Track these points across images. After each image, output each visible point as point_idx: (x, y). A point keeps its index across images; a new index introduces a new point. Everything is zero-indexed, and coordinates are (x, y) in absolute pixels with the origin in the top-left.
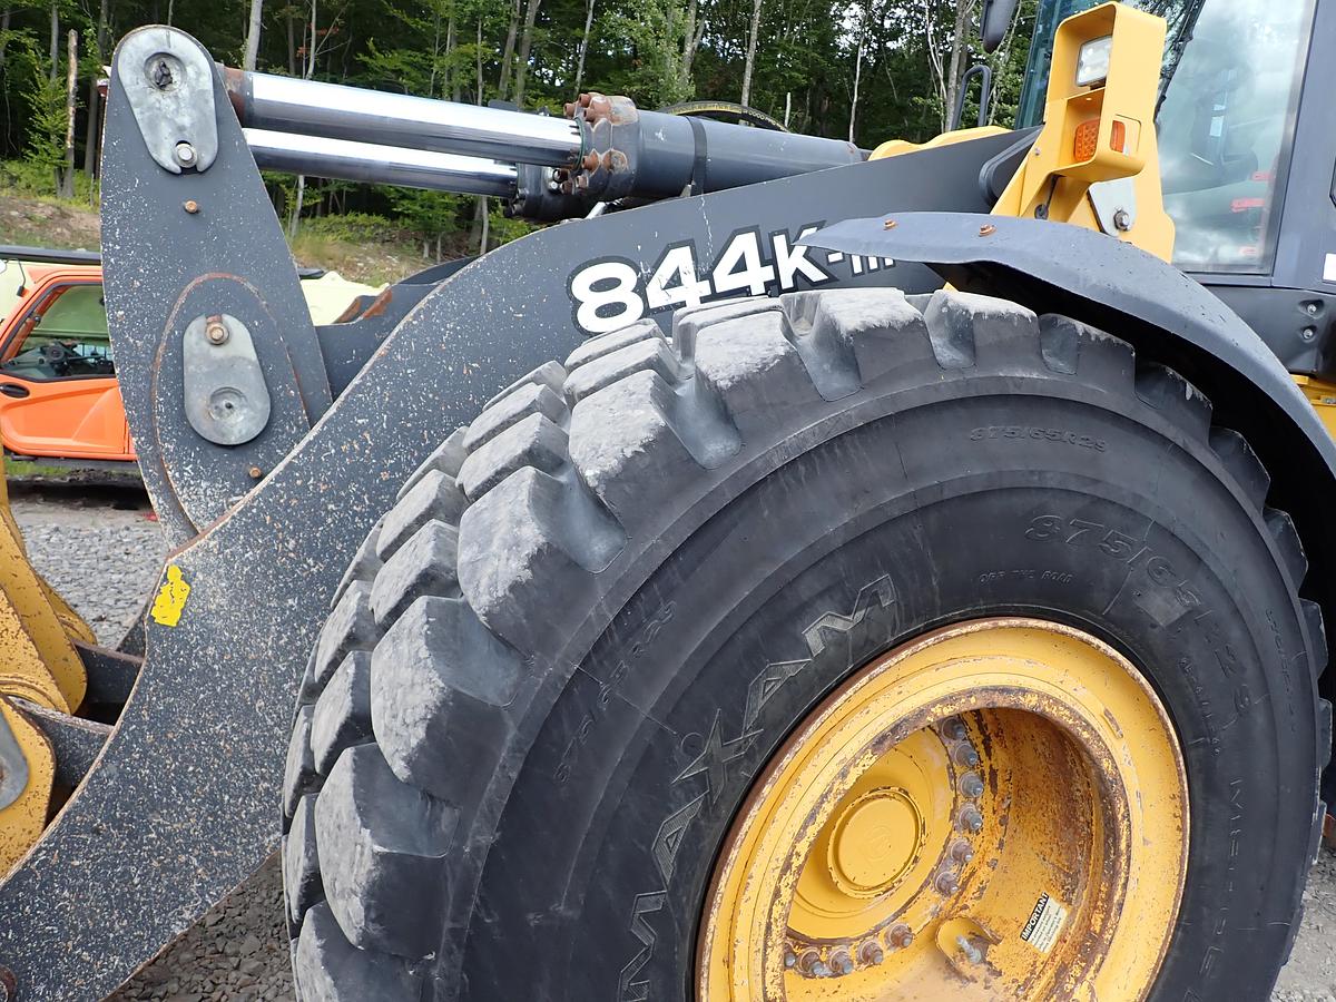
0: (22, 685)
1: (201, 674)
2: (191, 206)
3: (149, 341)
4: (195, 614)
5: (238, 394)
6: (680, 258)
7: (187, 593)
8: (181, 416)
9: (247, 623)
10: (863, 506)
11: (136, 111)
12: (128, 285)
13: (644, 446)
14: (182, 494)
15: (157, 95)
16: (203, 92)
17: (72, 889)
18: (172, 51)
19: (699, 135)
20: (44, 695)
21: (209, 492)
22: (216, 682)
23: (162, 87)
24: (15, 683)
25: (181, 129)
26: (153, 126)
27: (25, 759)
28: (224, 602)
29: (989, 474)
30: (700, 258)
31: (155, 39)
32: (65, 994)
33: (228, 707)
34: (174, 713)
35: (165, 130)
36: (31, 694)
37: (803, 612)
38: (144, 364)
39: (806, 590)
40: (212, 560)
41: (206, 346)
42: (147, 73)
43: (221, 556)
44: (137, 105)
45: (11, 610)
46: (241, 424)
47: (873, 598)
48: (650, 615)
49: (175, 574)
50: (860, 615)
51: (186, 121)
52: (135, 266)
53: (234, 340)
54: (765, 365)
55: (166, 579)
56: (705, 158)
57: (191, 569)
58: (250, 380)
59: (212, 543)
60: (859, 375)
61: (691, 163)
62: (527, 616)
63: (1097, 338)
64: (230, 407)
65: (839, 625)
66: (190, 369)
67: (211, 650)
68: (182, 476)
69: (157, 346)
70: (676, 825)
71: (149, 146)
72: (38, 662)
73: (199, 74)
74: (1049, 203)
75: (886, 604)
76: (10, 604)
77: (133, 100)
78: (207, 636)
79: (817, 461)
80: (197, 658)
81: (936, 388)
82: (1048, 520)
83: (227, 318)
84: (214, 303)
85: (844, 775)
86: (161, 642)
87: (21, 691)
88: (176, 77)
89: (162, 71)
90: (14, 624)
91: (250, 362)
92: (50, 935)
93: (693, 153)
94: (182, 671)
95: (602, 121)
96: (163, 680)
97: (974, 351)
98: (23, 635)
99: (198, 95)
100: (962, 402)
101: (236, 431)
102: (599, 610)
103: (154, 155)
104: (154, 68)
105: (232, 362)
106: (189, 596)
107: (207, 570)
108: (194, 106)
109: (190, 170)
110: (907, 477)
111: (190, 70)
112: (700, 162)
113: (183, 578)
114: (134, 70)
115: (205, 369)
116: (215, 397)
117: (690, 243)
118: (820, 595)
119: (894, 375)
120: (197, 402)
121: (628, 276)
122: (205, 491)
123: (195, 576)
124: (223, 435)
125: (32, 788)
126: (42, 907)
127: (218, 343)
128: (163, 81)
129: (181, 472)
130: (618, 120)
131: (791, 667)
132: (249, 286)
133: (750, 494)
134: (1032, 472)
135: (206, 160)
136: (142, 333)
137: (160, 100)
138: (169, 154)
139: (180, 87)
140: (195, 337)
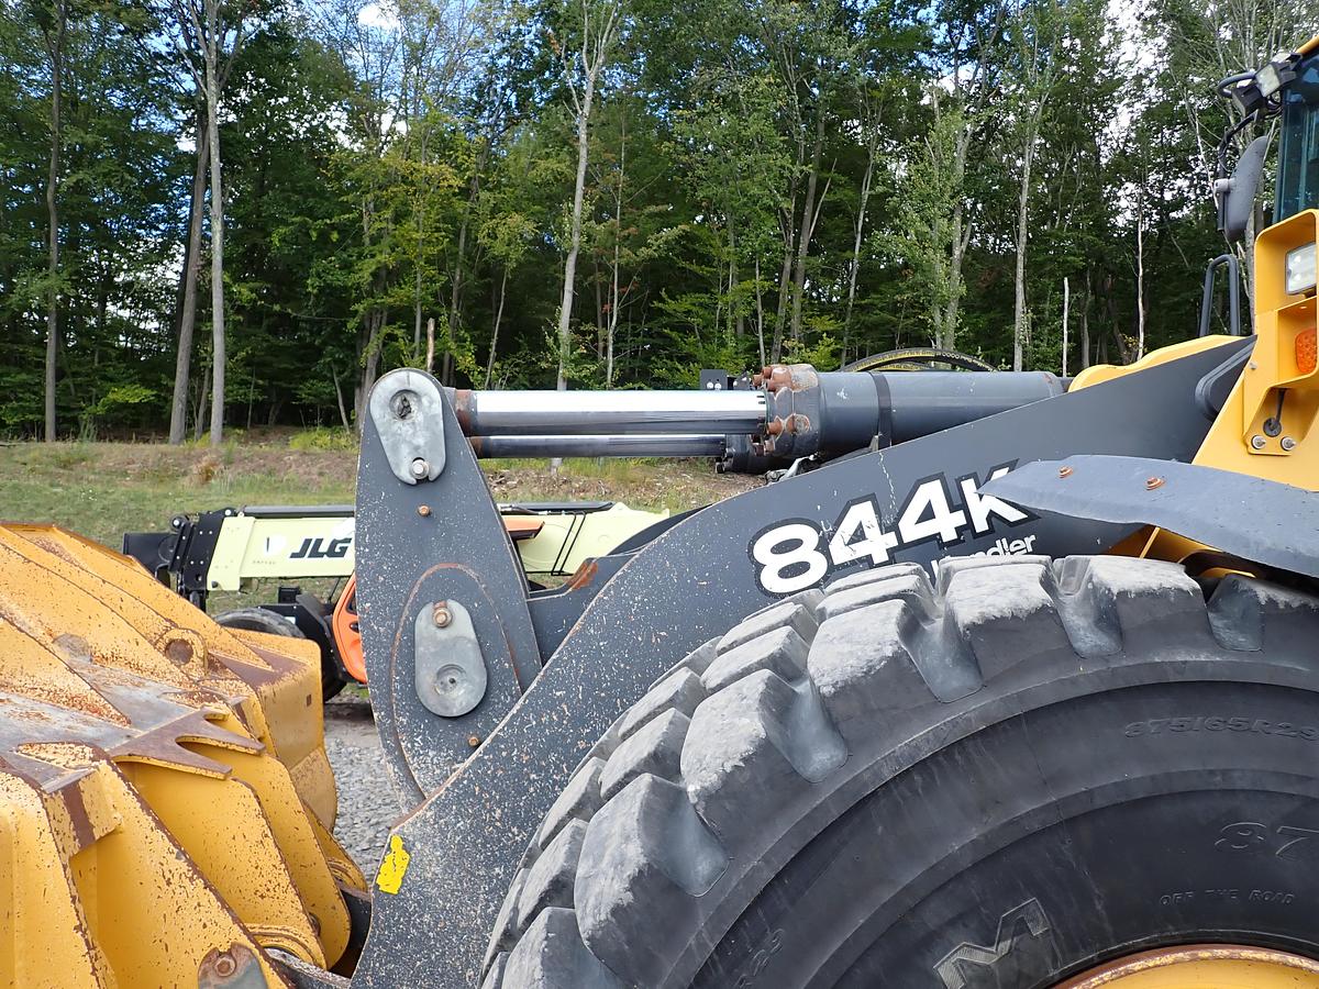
0: (287, 937)
1: (418, 942)
2: (423, 510)
3: (390, 627)
4: (414, 882)
5: (460, 669)
6: (863, 513)
7: (407, 861)
8: (412, 692)
9: (458, 891)
10: (995, 820)
11: (383, 439)
12: (375, 580)
13: (744, 760)
14: (413, 764)
15: (399, 423)
16: (435, 416)
18: (411, 387)
19: (882, 388)
20: (305, 947)
21: (435, 760)
22: (430, 949)
23: (403, 417)
24: (282, 935)
25: (417, 448)
26: (395, 448)
28: (438, 870)
29: (1153, 778)
30: (883, 511)
31: (398, 380)
33: (442, 975)
34: (394, 980)
35: (405, 450)
36: (294, 947)
37: (932, 943)
38: (385, 648)
39: (933, 916)
40: (428, 829)
41: (434, 628)
42: (391, 407)
43: (436, 826)
44: (385, 433)
45: (283, 866)
46: (462, 698)
47: (1021, 928)
48: (756, 944)
49: (397, 844)
50: (1005, 946)
51: (420, 441)
52: (380, 564)
53: (456, 622)
54: (870, 668)
55: (389, 849)
56: (890, 409)
57: (411, 838)
58: (471, 659)
59: (429, 814)
60: (980, 672)
62: (629, 943)
63: (1287, 605)
64: (453, 681)
65: (980, 957)
66: (420, 650)
67: (427, 918)
68: (413, 746)
69: (396, 631)
71: (393, 467)
72: (302, 916)
73: (431, 403)
74: (1279, 416)
75: (1038, 932)
76: (283, 861)
77: (380, 430)
78: (424, 903)
79: (934, 769)
80: (414, 926)
81: (1073, 681)
82: (1244, 828)
83: (453, 604)
84: (440, 591)
86: (384, 910)
87: (286, 944)
88: (413, 408)
89: (403, 405)
90: (285, 880)
91: (470, 641)
93: (877, 405)
94: (401, 938)
95: (783, 389)
96: (385, 946)
97: (1121, 634)
98: (291, 890)
99: (430, 419)
100: (1108, 694)
101: (457, 703)
102: (700, 938)
103: (396, 473)
104: (398, 403)
105: (458, 638)
106: (409, 864)
107: (424, 839)
108: (427, 429)
109: (423, 481)
110: (1048, 782)
111: (425, 401)
112: (885, 413)
113: (404, 847)
114: (382, 407)
115: (432, 650)
116: (440, 674)
117: (871, 498)
118: (952, 923)
119: (1021, 670)
120: (425, 678)
121: (808, 535)
122: (432, 760)
123: (414, 845)
124: (447, 708)
127: (443, 626)
128: (404, 412)
129: (413, 742)
130: (798, 387)
132: (472, 573)
133: (860, 808)
134: (1212, 772)
135: (437, 470)
136: (384, 619)
137: (403, 427)
138: (407, 470)
139: (417, 415)
140: (424, 624)
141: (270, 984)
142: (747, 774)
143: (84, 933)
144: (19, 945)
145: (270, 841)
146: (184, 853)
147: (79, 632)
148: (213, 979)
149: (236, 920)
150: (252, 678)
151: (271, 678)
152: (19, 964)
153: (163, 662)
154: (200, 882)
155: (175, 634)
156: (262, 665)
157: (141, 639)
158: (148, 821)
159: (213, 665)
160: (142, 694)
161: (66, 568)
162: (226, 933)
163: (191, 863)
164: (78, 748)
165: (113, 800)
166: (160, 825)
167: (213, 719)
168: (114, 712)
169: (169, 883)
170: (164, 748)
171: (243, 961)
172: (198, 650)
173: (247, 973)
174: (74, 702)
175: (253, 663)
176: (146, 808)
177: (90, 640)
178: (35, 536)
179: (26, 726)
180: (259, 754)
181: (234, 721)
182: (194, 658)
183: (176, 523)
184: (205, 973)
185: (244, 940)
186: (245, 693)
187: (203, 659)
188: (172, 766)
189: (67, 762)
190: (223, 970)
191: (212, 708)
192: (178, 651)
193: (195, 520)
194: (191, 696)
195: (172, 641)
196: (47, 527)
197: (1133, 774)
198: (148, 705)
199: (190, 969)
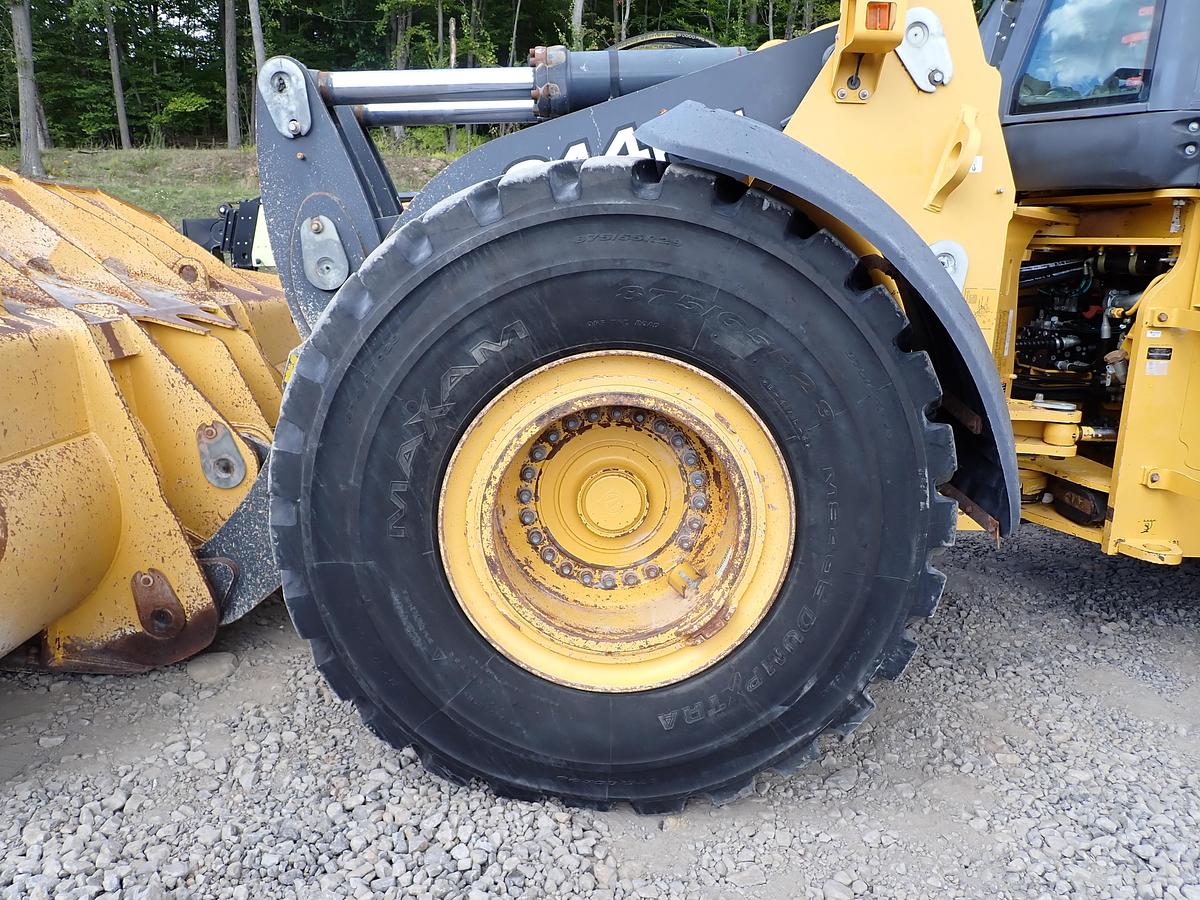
0: (254, 429)
2: (300, 155)
3: (287, 234)
5: (332, 261)
8: (303, 275)
10: (499, 284)
11: (268, 106)
12: (274, 203)
13: (383, 256)
14: (309, 319)
15: (278, 95)
16: (301, 90)
17: (259, 525)
18: (283, 70)
19: (614, 63)
20: (264, 435)
23: (281, 91)
25: (292, 113)
26: (278, 114)
27: (243, 461)
29: (583, 263)
30: (592, 150)
31: (274, 65)
32: (261, 580)
35: (284, 114)
36: (258, 434)
37: (468, 339)
38: (285, 247)
39: (470, 326)
41: (312, 234)
42: (272, 84)
44: (270, 103)
46: (333, 278)
47: (513, 334)
48: (386, 340)
49: (294, 359)
50: (505, 343)
51: (293, 108)
52: (277, 193)
53: (326, 230)
54: (447, 209)
55: (290, 362)
56: (618, 79)
58: (337, 252)
61: (609, 85)
62: (330, 341)
64: (328, 268)
65: (493, 348)
66: (305, 248)
68: (308, 309)
69: (291, 237)
70: (410, 447)
71: (277, 125)
72: (262, 418)
73: (298, 80)
74: (857, 74)
75: (522, 337)
77: (267, 101)
79: (474, 259)
81: (548, 214)
82: (632, 289)
83: (321, 217)
84: (315, 209)
85: (519, 436)
88: (287, 84)
89: (280, 82)
90: (249, 396)
91: (335, 242)
92: (251, 548)
95: (540, 65)
98: (254, 403)
99: (298, 92)
100: (566, 221)
101: (331, 282)
102: (360, 337)
103: (279, 130)
104: (276, 81)
105: (328, 241)
108: (297, 99)
109: (298, 136)
110: (532, 264)
111: (293, 79)
112: (614, 81)
114: (266, 84)
115: (312, 247)
116: (319, 263)
118: (477, 331)
119: (525, 209)
120: (310, 265)
124: (325, 284)
125: (248, 476)
126: (246, 533)
127: (318, 232)
128: (281, 88)
129: (307, 307)
130: (551, 63)
131: (465, 370)
132: (335, 199)
133: (435, 276)
134: (615, 260)
135: (305, 128)
136: (283, 230)
137: (280, 98)
138: (287, 128)
139: (290, 90)
140: (306, 229)
141: (238, 445)
142: (384, 262)
143: (121, 398)
144: (87, 401)
145: (237, 373)
146: (180, 370)
147: (117, 256)
148: (204, 439)
149: (214, 408)
150: (243, 296)
151: (259, 298)
152: (89, 412)
153: (176, 278)
154: (191, 386)
155: (184, 262)
156: (254, 291)
157: (158, 262)
158: (156, 350)
159: (213, 284)
160: (161, 295)
161: (106, 216)
162: (209, 416)
163: (183, 374)
164: (110, 307)
165: (135, 339)
166: (163, 353)
167: (207, 310)
168: (137, 297)
169: (173, 386)
170: (167, 317)
171: (220, 430)
172: (200, 272)
173: (224, 437)
174: (111, 290)
175: (248, 289)
176: (154, 343)
177: (126, 262)
178: (85, 196)
179: (82, 299)
180: (233, 329)
181: (222, 314)
182: (199, 278)
183: (222, 210)
184: (200, 436)
185: (220, 419)
186: (234, 301)
187: (205, 279)
188: (172, 326)
189: (103, 314)
190: (209, 434)
191: (206, 304)
192: (187, 272)
193: (236, 207)
194: (192, 296)
195: (183, 267)
196: (94, 191)
197: (574, 261)
198: (163, 299)
199: (192, 436)
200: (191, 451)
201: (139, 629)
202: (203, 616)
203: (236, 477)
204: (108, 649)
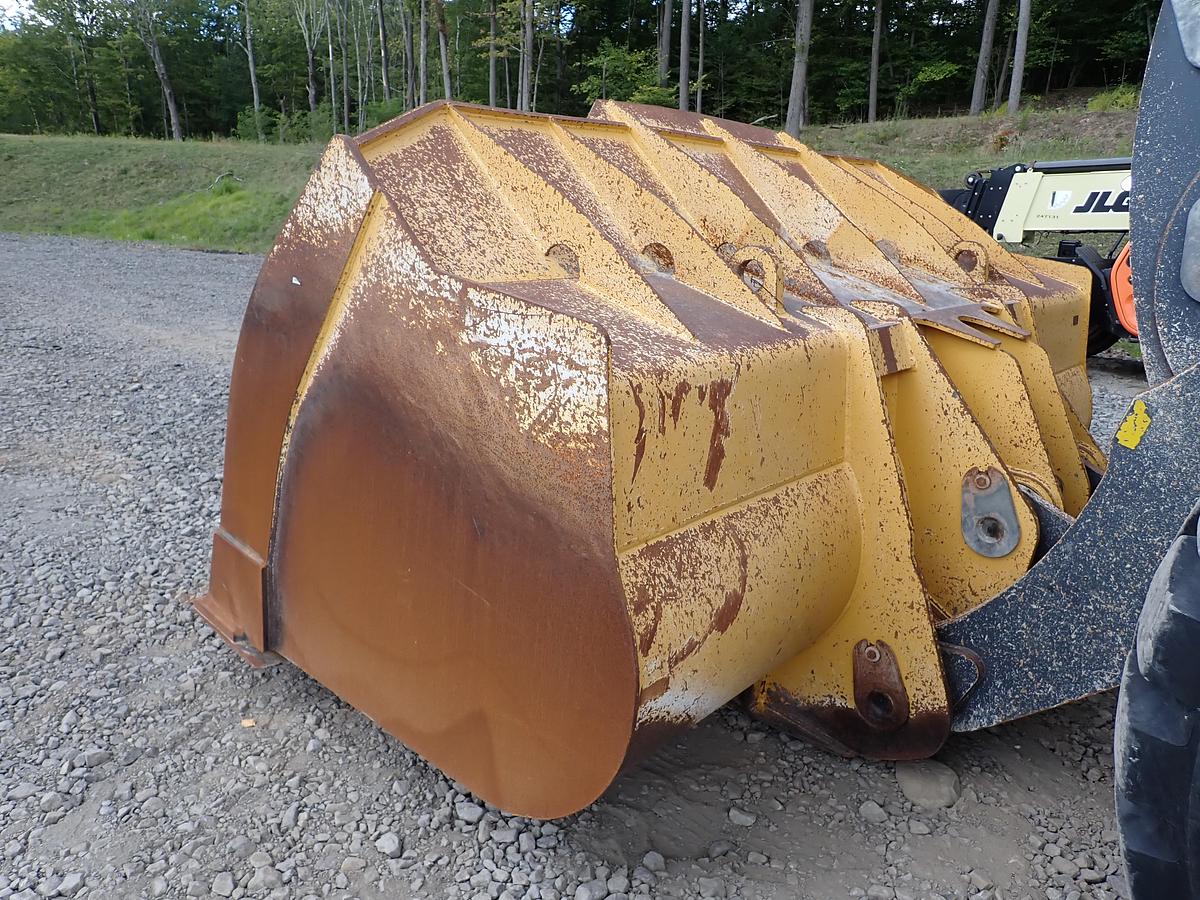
0: (1034, 480)
1: (1149, 493)
3: (1161, 218)
4: (1152, 443)
7: (1148, 424)
8: (1176, 281)
9: (1196, 458)
11: (1180, 24)
12: (1151, 171)
14: (1168, 347)
17: (1029, 624)
20: (1047, 491)
21: (1191, 347)
22: (1161, 502)
24: (1028, 478)
27: (1019, 527)
28: (1178, 437)
32: (1013, 695)
33: (1168, 525)
34: (1122, 518)
36: (1039, 488)
38: (1153, 238)
40: (1173, 400)
43: (1182, 398)
44: (1182, 18)
45: (1035, 425)
49: (1140, 408)
52: (1159, 157)
55: (1132, 410)
57: (1154, 405)
59: (1176, 386)
66: (1190, 240)
67: (1160, 475)
68: (1170, 331)
69: (1168, 221)
71: (1187, 51)
72: (1048, 467)
76: (1036, 421)
78: (1159, 462)
80: (1147, 479)
86: (1120, 460)
87: (1032, 484)
90: (1036, 436)
92: (1010, 649)
94: (1133, 486)
96: (1117, 489)
98: (1040, 444)
103: (1190, 59)
106: (1149, 427)
107: (1168, 408)
113: (1146, 411)
120: (1192, 268)
122: (1188, 345)
123: (1156, 411)
125: (1021, 548)
126: (1008, 628)
129: (1170, 328)
136: (1156, 211)
141: (1016, 504)
143: (887, 427)
144: (848, 425)
145: (1026, 403)
146: (959, 394)
147: (891, 238)
148: (972, 488)
149: (993, 450)
150: (1028, 291)
151: (1042, 294)
152: (847, 437)
153: (954, 266)
154: (969, 417)
155: (963, 246)
156: (1035, 282)
157: (937, 246)
158: (934, 366)
159: (992, 275)
160: (935, 287)
161: (884, 190)
162: (985, 458)
163: (963, 401)
164: (889, 306)
165: (912, 348)
166: (943, 370)
167: (991, 311)
168: (914, 292)
169: (946, 414)
170: (949, 320)
171: (996, 481)
172: (981, 259)
173: (998, 490)
174: (887, 282)
175: (1028, 280)
176: (933, 356)
177: (900, 245)
178: (863, 168)
179: (857, 293)
180: (1024, 340)
181: (1006, 315)
182: (978, 267)
183: (971, 180)
184: (967, 483)
185: (998, 466)
186: (1019, 297)
187: (985, 268)
188: (955, 333)
189: (881, 315)
190: (980, 483)
191: (989, 303)
192: (966, 259)
193: (986, 177)
194: (972, 291)
195: (961, 252)
196: (873, 163)
198: (938, 294)
199: (956, 478)
200: (952, 496)
201: (851, 705)
202: (931, 720)
203: (1004, 544)
204: (813, 713)
